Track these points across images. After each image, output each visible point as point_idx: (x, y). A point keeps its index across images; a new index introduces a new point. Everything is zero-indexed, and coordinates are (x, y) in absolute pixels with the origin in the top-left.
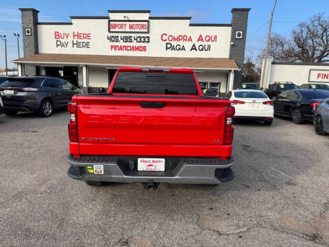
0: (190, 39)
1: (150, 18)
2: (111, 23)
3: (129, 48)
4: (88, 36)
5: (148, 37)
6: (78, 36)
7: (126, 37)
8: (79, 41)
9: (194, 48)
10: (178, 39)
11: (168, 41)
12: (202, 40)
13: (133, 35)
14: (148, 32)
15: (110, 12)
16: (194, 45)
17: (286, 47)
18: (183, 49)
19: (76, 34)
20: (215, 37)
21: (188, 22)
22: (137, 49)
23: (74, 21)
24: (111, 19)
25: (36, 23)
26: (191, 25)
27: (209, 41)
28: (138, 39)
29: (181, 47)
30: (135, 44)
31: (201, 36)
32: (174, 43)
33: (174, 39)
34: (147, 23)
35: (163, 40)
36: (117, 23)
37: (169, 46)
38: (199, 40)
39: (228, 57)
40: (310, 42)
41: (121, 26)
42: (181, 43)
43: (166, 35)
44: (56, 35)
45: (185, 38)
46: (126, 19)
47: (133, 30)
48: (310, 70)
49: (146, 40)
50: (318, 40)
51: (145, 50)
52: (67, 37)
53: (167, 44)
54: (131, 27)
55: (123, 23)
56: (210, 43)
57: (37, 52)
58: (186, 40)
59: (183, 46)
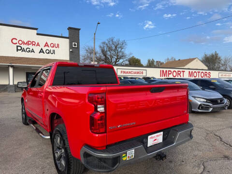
0: (38, 45)
9: (41, 51)
10: (28, 43)
11: (18, 45)
12: (48, 46)
16: (42, 49)
17: (98, 55)
18: (33, 51)
20: (58, 45)
21: (35, 32)
26: (38, 34)
27: (53, 47)
29: (31, 50)
31: (47, 43)
33: (24, 43)
35: (15, 44)
37: (19, 48)
39: (68, 59)
40: (108, 53)
42: (31, 47)
43: (16, 39)
48: (117, 69)
50: (113, 52)
53: (17, 46)
56: (54, 48)
58: (34, 45)
59: (33, 49)
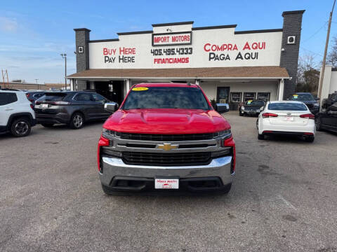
0: (236, 48)
1: (193, 29)
2: (155, 36)
3: (171, 61)
4: (133, 51)
5: (191, 49)
6: (124, 51)
7: (169, 49)
8: (125, 56)
9: (239, 56)
10: (222, 48)
11: (211, 51)
12: (249, 48)
13: (175, 47)
14: (190, 44)
15: (154, 26)
16: (240, 54)
18: (228, 58)
19: (122, 49)
20: (264, 44)
21: (233, 30)
22: (180, 61)
23: (120, 37)
24: (155, 33)
25: (88, 42)
26: (236, 33)
27: (256, 48)
28: (181, 51)
29: (225, 56)
30: (178, 56)
31: (247, 44)
32: (218, 53)
33: (218, 48)
34: (189, 34)
35: (207, 51)
36: (161, 36)
37: (212, 56)
38: (245, 48)
39: (278, 64)
41: (165, 39)
42: (226, 52)
43: (210, 45)
44: (104, 52)
45: (230, 47)
46: (169, 32)
47: (176, 43)
49: (189, 51)
51: (188, 62)
52: (114, 52)
53: (210, 54)
54: (174, 39)
55: (166, 36)
56: (258, 50)
57: (88, 68)
58: (231, 49)
59: (228, 56)
